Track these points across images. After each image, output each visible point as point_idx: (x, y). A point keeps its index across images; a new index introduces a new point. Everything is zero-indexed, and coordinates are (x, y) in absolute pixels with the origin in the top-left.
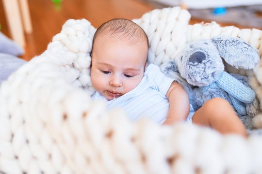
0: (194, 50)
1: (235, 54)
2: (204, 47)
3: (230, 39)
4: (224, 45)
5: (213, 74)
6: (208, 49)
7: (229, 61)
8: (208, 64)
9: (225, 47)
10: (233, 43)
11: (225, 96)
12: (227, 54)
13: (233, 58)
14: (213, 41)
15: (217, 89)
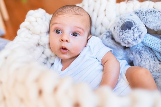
0: (124, 21)
1: (153, 21)
2: (131, 17)
3: (148, 10)
4: (145, 15)
5: (140, 36)
6: (134, 19)
7: (149, 26)
8: (136, 30)
9: (145, 16)
10: (151, 13)
11: (150, 51)
12: (148, 21)
13: (152, 23)
14: (135, 13)
15: (143, 47)
